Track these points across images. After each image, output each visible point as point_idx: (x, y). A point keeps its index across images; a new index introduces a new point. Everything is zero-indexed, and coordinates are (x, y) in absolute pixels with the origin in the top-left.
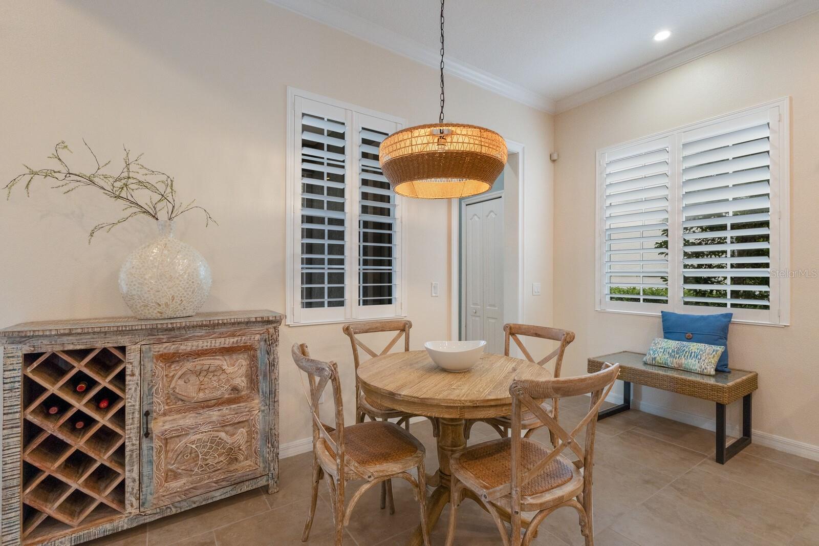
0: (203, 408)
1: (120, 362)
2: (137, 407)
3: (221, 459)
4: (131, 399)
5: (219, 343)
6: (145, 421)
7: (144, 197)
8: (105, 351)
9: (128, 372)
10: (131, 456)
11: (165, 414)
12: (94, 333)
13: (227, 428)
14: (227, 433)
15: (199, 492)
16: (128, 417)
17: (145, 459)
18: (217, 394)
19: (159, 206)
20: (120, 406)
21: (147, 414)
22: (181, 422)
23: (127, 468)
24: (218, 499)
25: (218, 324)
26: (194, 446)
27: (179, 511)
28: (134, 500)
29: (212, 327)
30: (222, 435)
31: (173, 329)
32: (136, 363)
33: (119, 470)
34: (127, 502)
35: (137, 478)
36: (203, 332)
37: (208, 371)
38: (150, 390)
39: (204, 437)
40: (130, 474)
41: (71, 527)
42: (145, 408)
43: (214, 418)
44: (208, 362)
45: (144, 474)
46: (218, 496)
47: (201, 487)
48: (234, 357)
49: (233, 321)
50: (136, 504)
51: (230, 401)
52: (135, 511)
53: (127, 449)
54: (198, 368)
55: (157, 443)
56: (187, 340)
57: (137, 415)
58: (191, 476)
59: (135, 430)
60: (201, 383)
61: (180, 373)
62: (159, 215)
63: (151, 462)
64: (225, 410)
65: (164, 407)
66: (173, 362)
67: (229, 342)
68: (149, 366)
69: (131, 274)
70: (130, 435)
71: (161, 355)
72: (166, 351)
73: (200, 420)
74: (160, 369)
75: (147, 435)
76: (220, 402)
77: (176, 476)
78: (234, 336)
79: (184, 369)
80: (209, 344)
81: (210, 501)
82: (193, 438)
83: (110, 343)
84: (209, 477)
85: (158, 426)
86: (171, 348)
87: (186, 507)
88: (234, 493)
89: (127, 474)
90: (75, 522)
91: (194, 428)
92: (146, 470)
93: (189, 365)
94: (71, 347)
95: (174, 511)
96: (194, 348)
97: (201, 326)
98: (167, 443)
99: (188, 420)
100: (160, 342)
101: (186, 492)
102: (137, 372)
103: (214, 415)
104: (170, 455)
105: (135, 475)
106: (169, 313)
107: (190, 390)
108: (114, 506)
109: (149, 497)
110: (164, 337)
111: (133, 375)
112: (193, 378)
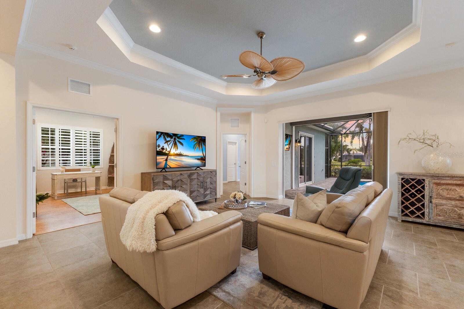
0: (449, 200)
1: (423, 183)
2: (428, 194)
3: (455, 216)
4: (426, 192)
5: (455, 182)
6: (430, 198)
7: (429, 142)
8: (419, 180)
9: (425, 185)
10: (426, 206)
11: (436, 198)
12: (417, 175)
13: (458, 208)
14: (458, 209)
15: (447, 222)
16: (425, 196)
17: (430, 208)
18: (455, 197)
19: (433, 143)
20: (423, 193)
21: (431, 197)
22: (441, 202)
23: (425, 209)
24: (455, 227)
25: (454, 177)
26: (446, 209)
27: (441, 225)
28: (427, 217)
29: (452, 177)
30: (456, 209)
31: (439, 176)
32: (428, 184)
33: (423, 209)
34: (425, 217)
35: (428, 212)
36: (449, 178)
37: (450, 189)
38: (431, 191)
39: (449, 208)
40: (426, 210)
41: (411, 217)
42: (430, 196)
43: (453, 204)
44: (451, 187)
45: (430, 211)
46: (454, 226)
47: (448, 221)
48: (461, 187)
49: (460, 176)
50: (428, 218)
51: (459, 200)
52: (427, 220)
53: (425, 205)
54: (447, 188)
55: (434, 205)
56: (443, 180)
57: (428, 197)
58: (445, 217)
59: (427, 200)
60: (448, 193)
61: (441, 188)
62: (433, 146)
63: (432, 209)
64: (457, 202)
65: (435, 197)
66: (439, 185)
67: (459, 182)
68: (431, 185)
69: (425, 162)
70: (426, 201)
71: (435, 183)
72: (436, 182)
73: (448, 203)
74: (434, 186)
75: (431, 202)
76: (455, 199)
77: (440, 216)
78: (460, 180)
79: (442, 188)
80: (451, 182)
81: (451, 227)
82: (446, 207)
83: (420, 178)
84: (451, 220)
85: (434, 201)
86: (438, 181)
87: (443, 225)
88: (460, 228)
89: (425, 210)
90: (412, 217)
91: (446, 205)
92: (431, 211)
93: (444, 187)
94: (411, 178)
95: (439, 224)
96: (446, 182)
97: (448, 177)
98: (436, 206)
99: (444, 202)
100: (435, 179)
101: (443, 221)
102: (428, 186)
103: (453, 202)
104: (438, 209)
105: (428, 211)
106: (437, 172)
107: (445, 193)
108: (422, 217)
109: (431, 218)
110: (436, 178)
111: (427, 186)
112: (445, 191)
